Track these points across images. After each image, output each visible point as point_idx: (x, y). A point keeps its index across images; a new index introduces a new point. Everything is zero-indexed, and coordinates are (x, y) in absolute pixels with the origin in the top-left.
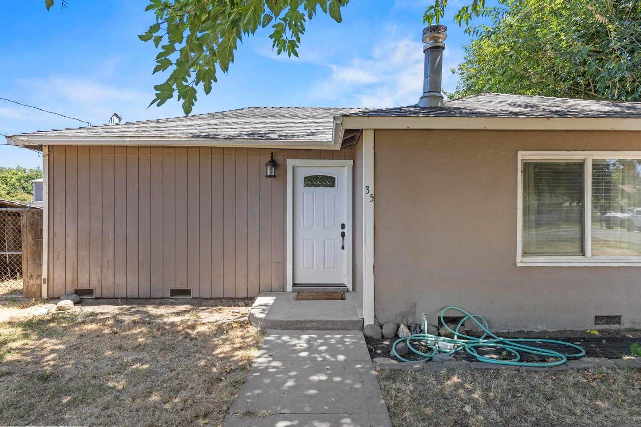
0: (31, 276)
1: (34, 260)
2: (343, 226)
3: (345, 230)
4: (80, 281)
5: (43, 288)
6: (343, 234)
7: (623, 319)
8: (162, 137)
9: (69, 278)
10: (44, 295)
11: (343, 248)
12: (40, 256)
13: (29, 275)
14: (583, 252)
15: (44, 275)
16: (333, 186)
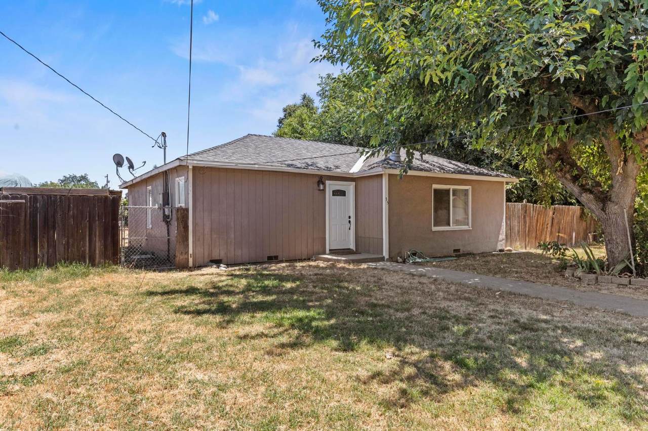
0: (182, 253)
1: (183, 242)
2: (350, 217)
3: (351, 220)
4: (213, 255)
5: (190, 260)
6: (350, 222)
7: (461, 251)
8: (272, 166)
9: (206, 254)
10: (191, 264)
11: (350, 229)
12: (187, 239)
13: (180, 253)
14: (449, 225)
15: (191, 251)
16: (345, 195)
